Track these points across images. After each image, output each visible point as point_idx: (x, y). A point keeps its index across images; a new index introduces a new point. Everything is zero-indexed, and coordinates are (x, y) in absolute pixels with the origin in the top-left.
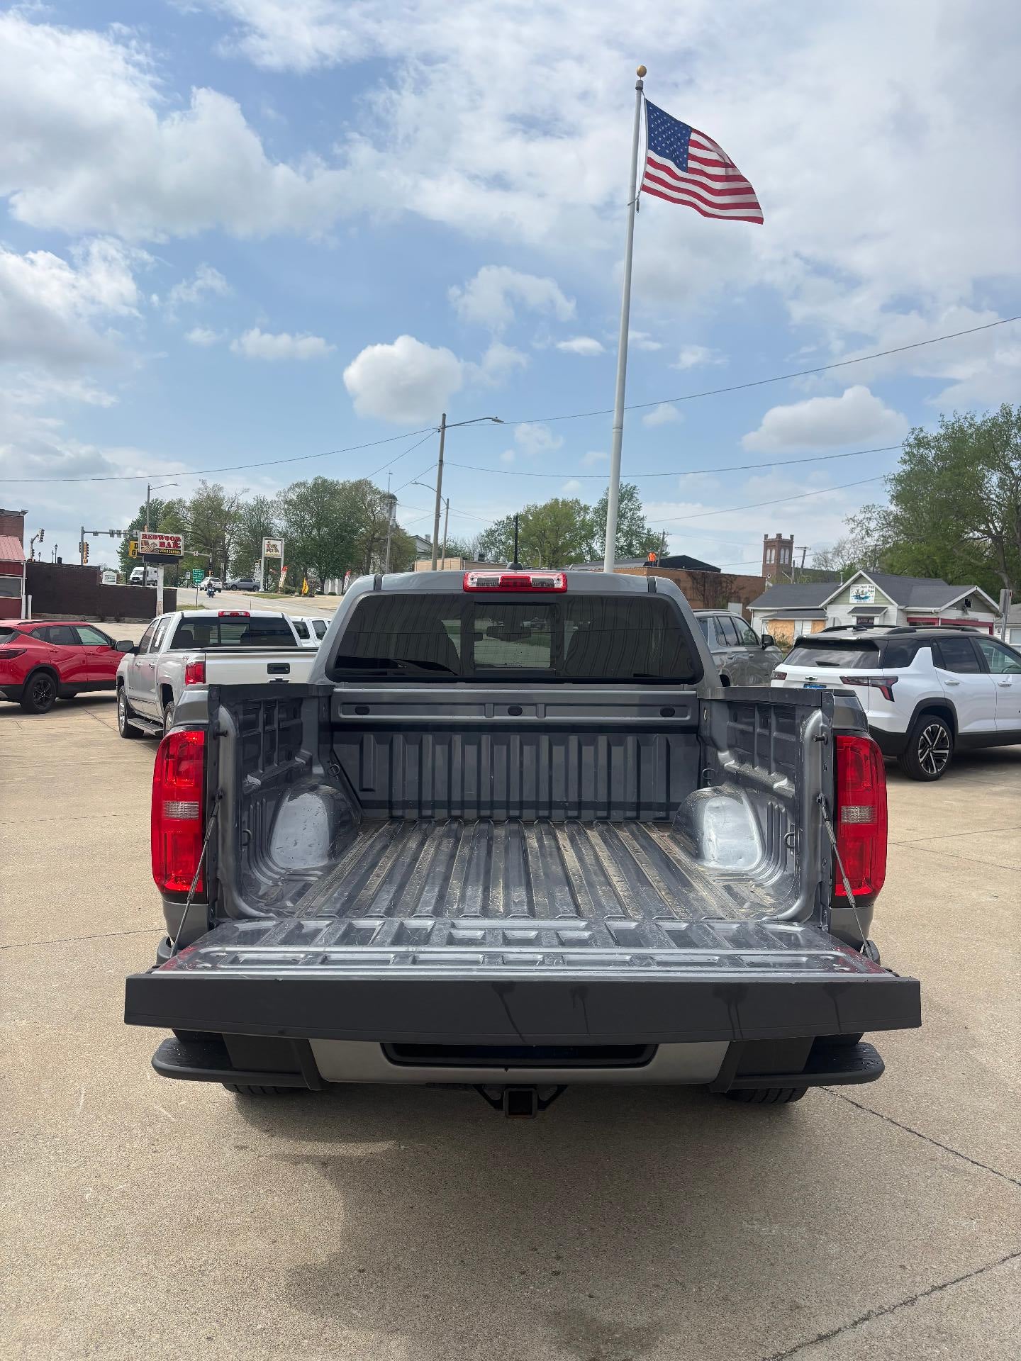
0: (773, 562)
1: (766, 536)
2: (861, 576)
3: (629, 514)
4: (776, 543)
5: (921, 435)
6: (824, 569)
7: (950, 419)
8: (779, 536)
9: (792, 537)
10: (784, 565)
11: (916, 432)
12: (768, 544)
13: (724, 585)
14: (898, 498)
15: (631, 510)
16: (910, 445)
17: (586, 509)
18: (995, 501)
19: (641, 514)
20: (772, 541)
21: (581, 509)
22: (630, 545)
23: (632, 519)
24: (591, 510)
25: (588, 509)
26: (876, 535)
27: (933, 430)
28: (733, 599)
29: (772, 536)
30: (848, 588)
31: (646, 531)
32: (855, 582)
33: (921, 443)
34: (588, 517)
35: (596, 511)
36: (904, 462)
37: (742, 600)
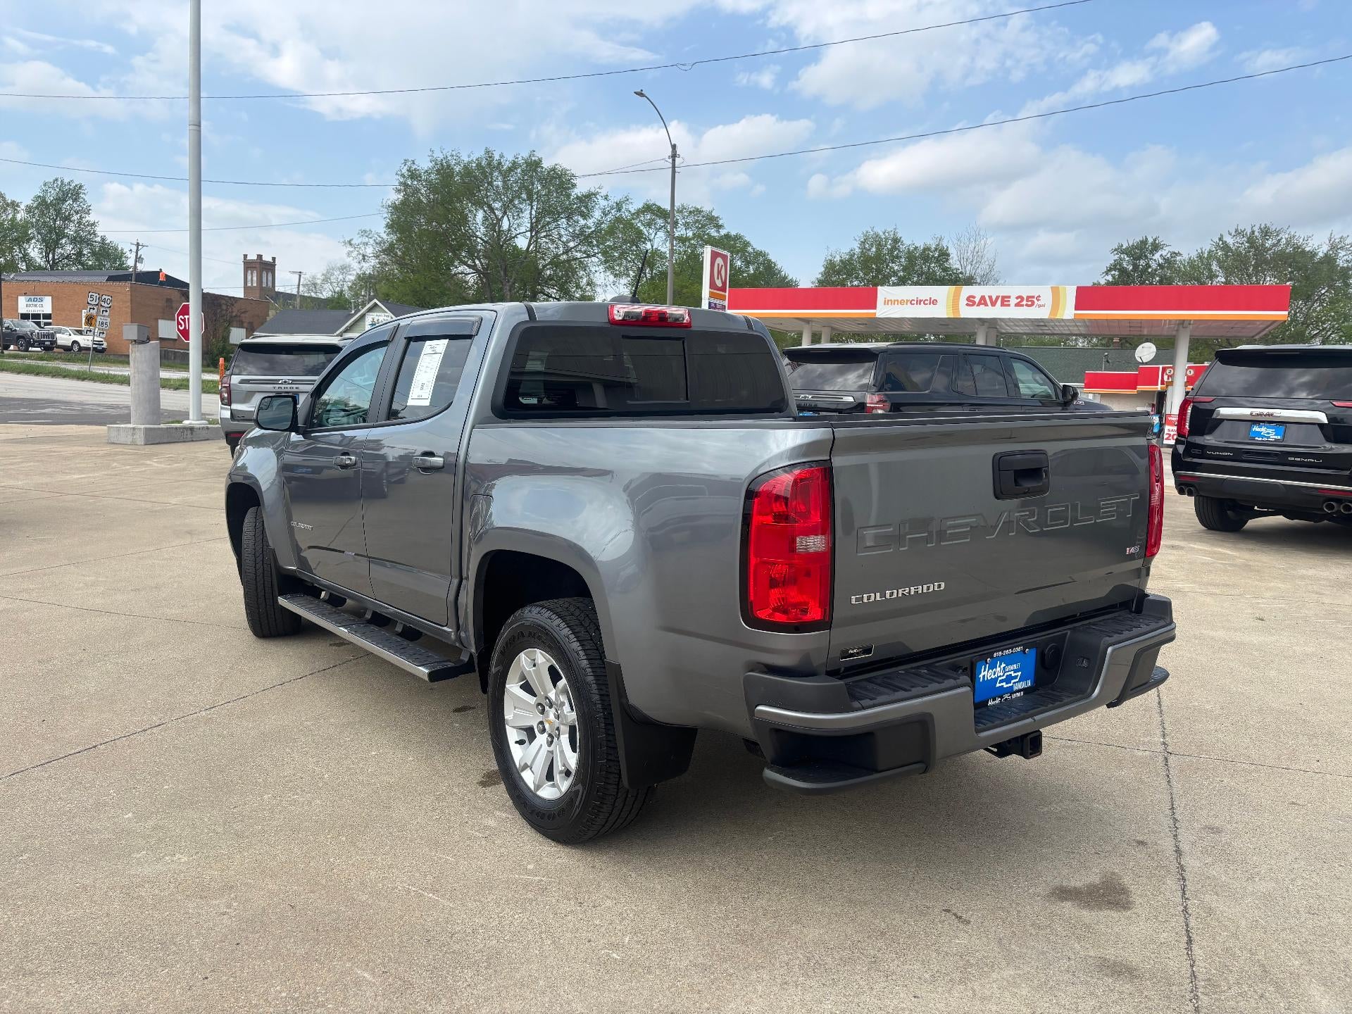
0: (255, 285)
1: (245, 256)
2: (376, 305)
3: (75, 217)
4: (258, 266)
5: (414, 167)
6: (313, 295)
7: (439, 155)
8: (260, 257)
9: (274, 259)
10: (267, 289)
11: (409, 164)
12: (249, 265)
13: (224, 307)
14: (392, 226)
15: (77, 213)
16: (403, 175)
17: (14, 205)
18: (481, 238)
19: (91, 218)
20: (252, 262)
21: (8, 205)
22: (80, 254)
23: (80, 223)
24: (23, 206)
25: (18, 206)
26: (373, 262)
27: (424, 164)
28: (235, 323)
29: (252, 257)
30: (363, 316)
31: (98, 239)
32: (370, 310)
33: (414, 175)
34: (19, 217)
35: (29, 210)
36: (399, 191)
37: (245, 325)
